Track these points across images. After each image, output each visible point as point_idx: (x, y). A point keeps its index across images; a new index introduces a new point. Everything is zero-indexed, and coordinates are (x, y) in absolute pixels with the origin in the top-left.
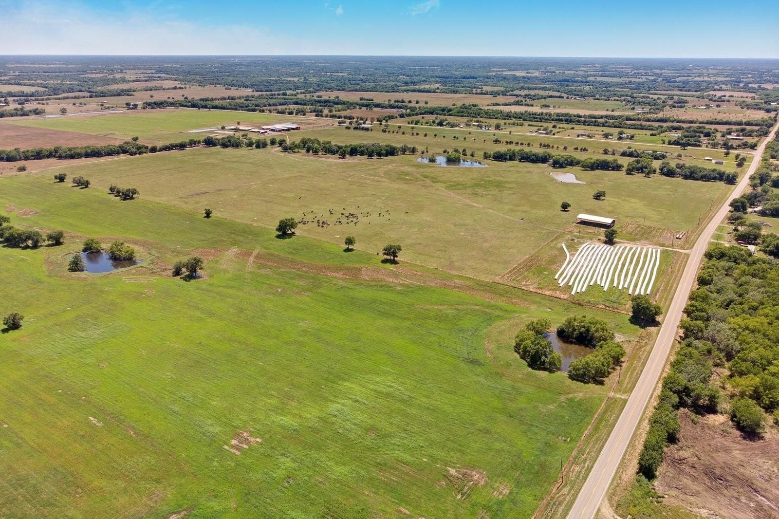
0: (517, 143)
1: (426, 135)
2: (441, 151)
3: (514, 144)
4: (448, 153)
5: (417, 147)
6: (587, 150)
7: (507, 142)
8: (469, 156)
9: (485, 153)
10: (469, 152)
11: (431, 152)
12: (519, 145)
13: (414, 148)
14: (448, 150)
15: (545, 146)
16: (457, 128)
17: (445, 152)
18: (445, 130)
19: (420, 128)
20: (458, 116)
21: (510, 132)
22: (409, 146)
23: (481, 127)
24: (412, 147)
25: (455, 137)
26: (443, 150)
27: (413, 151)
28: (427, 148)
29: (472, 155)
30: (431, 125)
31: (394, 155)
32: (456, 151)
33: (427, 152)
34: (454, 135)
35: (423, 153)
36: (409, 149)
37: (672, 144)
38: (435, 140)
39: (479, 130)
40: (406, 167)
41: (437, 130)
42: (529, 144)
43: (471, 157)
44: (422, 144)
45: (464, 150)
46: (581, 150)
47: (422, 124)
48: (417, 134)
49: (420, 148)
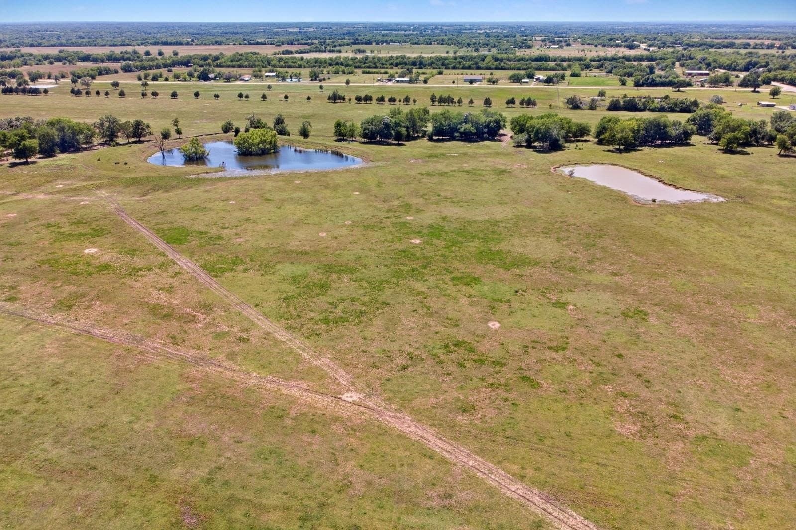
0: (381, 100)
1: (174, 95)
2: (217, 126)
3: (374, 101)
4: (237, 131)
5: (146, 122)
6: (534, 104)
7: (359, 99)
8: (295, 136)
9: (338, 125)
10: (293, 127)
11: (189, 132)
12: (387, 102)
13: (138, 124)
14: (236, 124)
15: (442, 101)
16: (239, 82)
17: (226, 130)
18: (217, 86)
19: (163, 85)
20: (234, 66)
21: (348, 82)
22: (123, 121)
23: (284, 79)
24: (132, 121)
25: (240, 96)
26: (222, 123)
27: (138, 132)
28: (176, 123)
29: (305, 133)
30: (185, 80)
31: (77, 150)
32: (256, 124)
33: (178, 132)
34: (238, 93)
35: (166, 136)
36: (123, 127)
37: (642, 85)
38: (195, 104)
39: (282, 83)
40: (104, 193)
41: (198, 87)
42: (407, 100)
43: (302, 138)
44: (163, 115)
45: (279, 121)
46: (522, 103)
47: (166, 79)
48: (155, 94)
49: (156, 126)
